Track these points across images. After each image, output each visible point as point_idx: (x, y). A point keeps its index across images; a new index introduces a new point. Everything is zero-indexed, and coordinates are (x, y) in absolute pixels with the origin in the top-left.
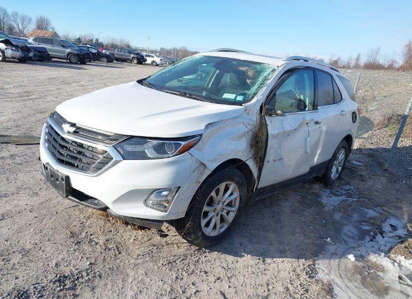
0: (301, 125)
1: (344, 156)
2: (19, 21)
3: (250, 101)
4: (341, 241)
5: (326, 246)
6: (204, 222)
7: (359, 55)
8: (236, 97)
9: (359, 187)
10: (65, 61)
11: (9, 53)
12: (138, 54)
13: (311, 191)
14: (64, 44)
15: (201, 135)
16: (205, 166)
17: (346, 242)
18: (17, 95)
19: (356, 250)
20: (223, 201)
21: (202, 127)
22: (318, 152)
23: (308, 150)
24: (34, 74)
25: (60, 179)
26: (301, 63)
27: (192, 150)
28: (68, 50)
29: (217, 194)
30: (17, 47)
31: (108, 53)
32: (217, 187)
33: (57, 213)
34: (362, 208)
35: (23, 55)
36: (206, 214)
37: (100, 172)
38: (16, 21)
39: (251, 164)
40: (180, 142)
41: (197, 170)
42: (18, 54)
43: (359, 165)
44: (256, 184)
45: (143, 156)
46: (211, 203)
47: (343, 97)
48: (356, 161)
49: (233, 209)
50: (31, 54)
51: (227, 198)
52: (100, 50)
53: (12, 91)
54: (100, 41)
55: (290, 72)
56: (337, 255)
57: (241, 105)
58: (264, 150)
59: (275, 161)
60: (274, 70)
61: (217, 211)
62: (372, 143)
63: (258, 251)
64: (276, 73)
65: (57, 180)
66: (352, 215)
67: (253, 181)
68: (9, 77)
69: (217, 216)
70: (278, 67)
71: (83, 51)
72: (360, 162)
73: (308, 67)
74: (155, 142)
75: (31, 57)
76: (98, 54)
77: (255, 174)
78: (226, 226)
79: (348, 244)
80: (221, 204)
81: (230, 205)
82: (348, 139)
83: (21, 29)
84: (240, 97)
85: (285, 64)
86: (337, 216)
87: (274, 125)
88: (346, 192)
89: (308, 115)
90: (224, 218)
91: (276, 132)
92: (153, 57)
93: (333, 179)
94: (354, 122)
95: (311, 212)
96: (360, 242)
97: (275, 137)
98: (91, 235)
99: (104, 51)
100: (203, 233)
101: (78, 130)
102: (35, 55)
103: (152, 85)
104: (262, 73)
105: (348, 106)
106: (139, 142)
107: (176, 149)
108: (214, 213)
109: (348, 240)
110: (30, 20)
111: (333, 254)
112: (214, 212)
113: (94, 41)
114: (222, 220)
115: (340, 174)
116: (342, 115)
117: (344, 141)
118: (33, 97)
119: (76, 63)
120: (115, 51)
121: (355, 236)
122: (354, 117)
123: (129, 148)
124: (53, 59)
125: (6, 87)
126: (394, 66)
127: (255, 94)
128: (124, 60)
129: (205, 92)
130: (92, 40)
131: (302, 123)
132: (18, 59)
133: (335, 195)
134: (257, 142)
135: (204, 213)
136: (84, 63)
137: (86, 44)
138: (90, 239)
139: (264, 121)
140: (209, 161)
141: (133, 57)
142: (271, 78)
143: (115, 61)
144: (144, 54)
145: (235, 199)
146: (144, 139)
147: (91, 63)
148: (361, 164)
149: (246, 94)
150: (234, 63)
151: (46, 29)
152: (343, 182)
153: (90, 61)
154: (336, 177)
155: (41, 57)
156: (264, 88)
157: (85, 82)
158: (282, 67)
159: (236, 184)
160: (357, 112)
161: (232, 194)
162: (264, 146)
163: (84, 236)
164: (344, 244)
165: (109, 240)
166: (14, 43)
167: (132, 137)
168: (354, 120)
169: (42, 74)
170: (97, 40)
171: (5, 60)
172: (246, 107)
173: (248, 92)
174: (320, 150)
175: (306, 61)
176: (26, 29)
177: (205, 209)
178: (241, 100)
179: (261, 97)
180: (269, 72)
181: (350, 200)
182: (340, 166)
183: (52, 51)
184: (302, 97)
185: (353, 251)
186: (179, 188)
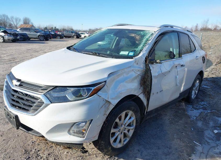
0: (172, 68)
1: (199, 84)
2: (14, 21)
3: (138, 55)
4: (205, 142)
5: (195, 147)
6: (112, 140)
7: (197, 24)
8: (129, 53)
9: (210, 102)
10: (37, 39)
11: (6, 37)
12: (76, 33)
13: (180, 107)
14: (36, 31)
15: (105, 82)
16: (109, 103)
17: (208, 143)
18: (8, 60)
19: (216, 149)
20: (124, 124)
21: (106, 76)
22: (183, 85)
23: (178, 84)
24: (19, 48)
25: (12, 118)
26: (169, 29)
27: (99, 92)
28: (39, 34)
29: (120, 120)
30: (10, 34)
31: (60, 34)
32: (120, 115)
33: (18, 136)
34: (214, 117)
35: (14, 38)
36: (113, 134)
37: (36, 113)
38: (12, 21)
39: (142, 97)
40: (91, 88)
41: (104, 107)
42: (11, 38)
43: (207, 88)
44: (146, 110)
45: (65, 100)
46: (116, 126)
47: (196, 48)
48: (205, 85)
49: (132, 128)
50: (18, 37)
51: (127, 121)
52: (56, 33)
53: (6, 58)
54: (57, 28)
55: (162, 35)
56: (204, 153)
57: (132, 58)
58: (149, 87)
59: (157, 93)
60: (152, 34)
61: (121, 131)
62: (212, 74)
63: (150, 155)
64: (154, 35)
65: (11, 118)
66: (209, 122)
67: (144, 107)
68: (5, 51)
69: (121, 134)
70: (155, 32)
71: (46, 34)
72: (207, 86)
73: (174, 31)
74: (72, 89)
75: (18, 39)
76: (55, 35)
77: (145, 103)
78: (128, 139)
79: (209, 145)
80: (123, 126)
81: (129, 125)
82: (201, 73)
83: (15, 25)
84: (132, 53)
85: (159, 29)
86: (200, 124)
87: (155, 69)
88: (202, 107)
89: (176, 61)
90: (126, 135)
91: (157, 74)
92: (84, 34)
93: (193, 98)
94: (204, 63)
95: (182, 122)
96: (218, 142)
97: (156, 77)
98: (39, 151)
99: (58, 33)
100: (112, 147)
101: (22, 84)
102: (21, 38)
103: (76, 49)
104: (145, 37)
105: (200, 53)
106: (61, 90)
107: (88, 93)
108: (119, 133)
109: (209, 141)
110: (20, 20)
111: (201, 153)
112: (119, 131)
113: (54, 28)
114: (125, 136)
115: (197, 95)
116: (197, 59)
117: (199, 75)
118: (16, 61)
119: (43, 40)
120: (64, 32)
121: (213, 138)
122: (204, 60)
123: (56, 95)
124: (31, 39)
125: (3, 56)
126: (217, 29)
127: (141, 50)
128: (69, 37)
129: (109, 52)
130: (53, 28)
131: (173, 66)
132: (12, 40)
133: (196, 109)
134: (145, 82)
135: (111, 134)
136: (47, 40)
137: (49, 30)
138: (38, 154)
139: (148, 68)
140: (112, 99)
141: (74, 35)
142: (151, 39)
143: (64, 38)
144: (80, 33)
145: (133, 121)
146: (64, 88)
147: (51, 40)
148: (208, 87)
149: (135, 50)
150: (127, 31)
151: (28, 23)
152: (199, 100)
153: (50, 39)
154: (195, 97)
155: (24, 39)
156: (147, 46)
157: (47, 50)
158: (157, 32)
159: (133, 111)
160: (205, 57)
161: (130, 118)
162: (150, 84)
163: (34, 152)
164: (207, 145)
165: (50, 154)
166: (9, 32)
167: (56, 87)
168: (204, 62)
169: (24, 47)
170: (55, 27)
171: (4, 41)
172: (136, 59)
173: (137, 49)
174: (184, 84)
175: (172, 27)
176: (18, 25)
177: (113, 131)
178: (132, 55)
179: (145, 52)
180: (149, 35)
181: (206, 112)
182: (197, 90)
183: (30, 35)
184: (171, 50)
185: (214, 149)
186: (92, 120)
